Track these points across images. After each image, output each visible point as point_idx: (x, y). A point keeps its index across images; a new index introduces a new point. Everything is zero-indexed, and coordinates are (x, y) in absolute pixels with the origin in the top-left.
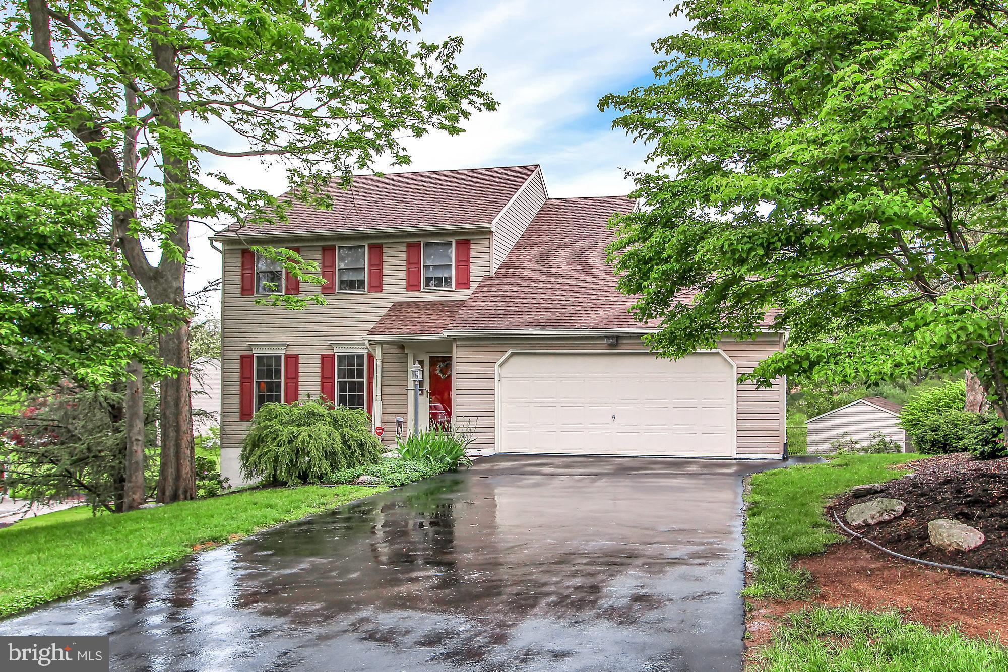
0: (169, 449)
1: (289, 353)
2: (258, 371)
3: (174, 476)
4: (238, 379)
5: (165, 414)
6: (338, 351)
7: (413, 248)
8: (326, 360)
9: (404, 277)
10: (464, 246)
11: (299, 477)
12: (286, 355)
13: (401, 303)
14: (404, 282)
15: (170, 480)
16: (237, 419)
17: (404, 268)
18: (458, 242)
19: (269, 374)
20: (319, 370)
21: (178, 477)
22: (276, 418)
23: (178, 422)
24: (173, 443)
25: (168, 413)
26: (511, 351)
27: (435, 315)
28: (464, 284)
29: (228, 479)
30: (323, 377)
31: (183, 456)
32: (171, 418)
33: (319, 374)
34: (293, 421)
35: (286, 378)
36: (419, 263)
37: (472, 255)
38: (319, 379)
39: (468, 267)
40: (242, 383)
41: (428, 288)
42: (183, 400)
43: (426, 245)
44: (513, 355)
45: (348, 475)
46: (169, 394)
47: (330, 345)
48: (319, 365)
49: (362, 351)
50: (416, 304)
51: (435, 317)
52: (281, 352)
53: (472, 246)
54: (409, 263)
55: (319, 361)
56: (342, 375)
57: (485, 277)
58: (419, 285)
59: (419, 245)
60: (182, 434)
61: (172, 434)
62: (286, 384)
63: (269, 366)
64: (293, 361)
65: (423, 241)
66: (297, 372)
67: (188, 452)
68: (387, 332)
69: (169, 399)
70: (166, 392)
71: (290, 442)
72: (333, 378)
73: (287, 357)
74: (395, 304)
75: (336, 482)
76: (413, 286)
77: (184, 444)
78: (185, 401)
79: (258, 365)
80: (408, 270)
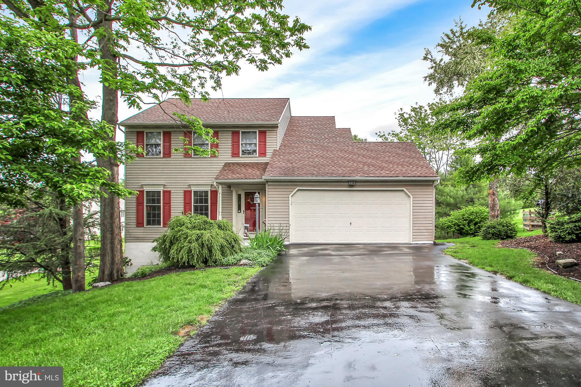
0: (107, 246)
1: (165, 189)
2: (147, 199)
3: (110, 262)
4: (135, 204)
5: (104, 223)
6: (194, 189)
7: (235, 134)
8: (187, 194)
9: (230, 149)
10: (263, 134)
11: (203, 262)
12: (163, 191)
13: (229, 163)
14: (231, 152)
15: (108, 265)
16: (135, 226)
17: (230, 144)
18: (260, 132)
19: (153, 201)
20: (183, 199)
21: (113, 262)
22: (183, 225)
23: (112, 228)
24: (109, 241)
25: (106, 222)
26: (298, 188)
27: (249, 169)
28: (263, 153)
29: (130, 260)
30: (185, 203)
31: (115, 249)
32: (108, 226)
33: (183, 201)
34: (195, 227)
35: (164, 203)
36: (239, 142)
37: (267, 139)
38: (183, 204)
39: (265, 145)
40: (137, 206)
41: (243, 156)
42: (115, 214)
43: (243, 132)
44: (299, 190)
45: (234, 261)
46: (106, 210)
47: (189, 185)
48: (183, 196)
49: (208, 189)
50: (238, 164)
51: (250, 170)
52: (161, 189)
53: (267, 134)
54: (233, 142)
55: (183, 194)
56: (196, 201)
57: (274, 150)
58: (239, 154)
59: (238, 132)
60: (115, 235)
61: (109, 236)
62: (164, 206)
63: (153, 197)
64: (168, 194)
65: (241, 130)
66: (170, 200)
67: (119, 247)
68: (226, 178)
69: (106, 214)
70: (104, 209)
71: (197, 240)
72: (191, 203)
73: (164, 192)
74: (226, 164)
75: (227, 265)
76: (235, 154)
77: (116, 242)
78: (117, 215)
79: (147, 196)
80: (233, 145)
